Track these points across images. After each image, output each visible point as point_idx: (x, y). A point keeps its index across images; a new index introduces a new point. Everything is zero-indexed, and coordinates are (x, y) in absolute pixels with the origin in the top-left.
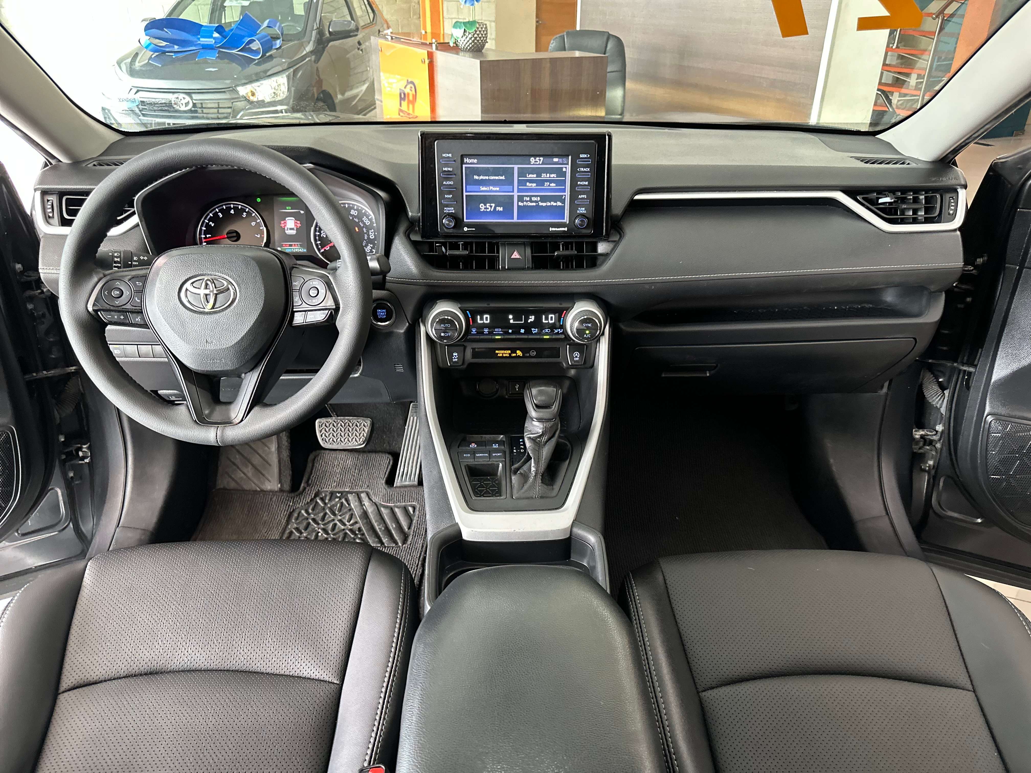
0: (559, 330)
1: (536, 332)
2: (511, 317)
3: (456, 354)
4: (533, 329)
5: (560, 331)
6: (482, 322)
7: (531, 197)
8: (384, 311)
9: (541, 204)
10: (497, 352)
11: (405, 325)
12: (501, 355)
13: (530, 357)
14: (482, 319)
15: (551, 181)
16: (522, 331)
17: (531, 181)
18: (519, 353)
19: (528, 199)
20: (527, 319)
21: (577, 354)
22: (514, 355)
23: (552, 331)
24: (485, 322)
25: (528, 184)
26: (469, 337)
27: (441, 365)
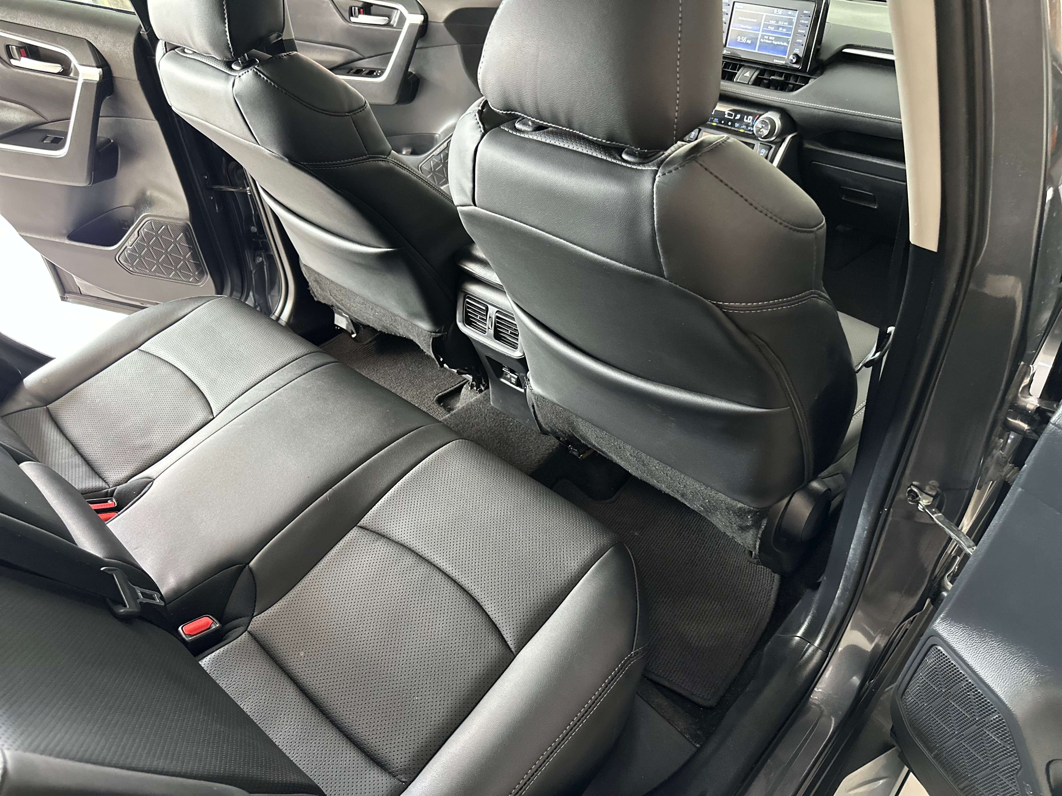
0: (751, 128)
7: (769, 36)
9: (774, 42)
15: (783, 27)
16: (730, 123)
17: (772, 26)
19: (767, 37)
21: (763, 151)
25: (769, 27)
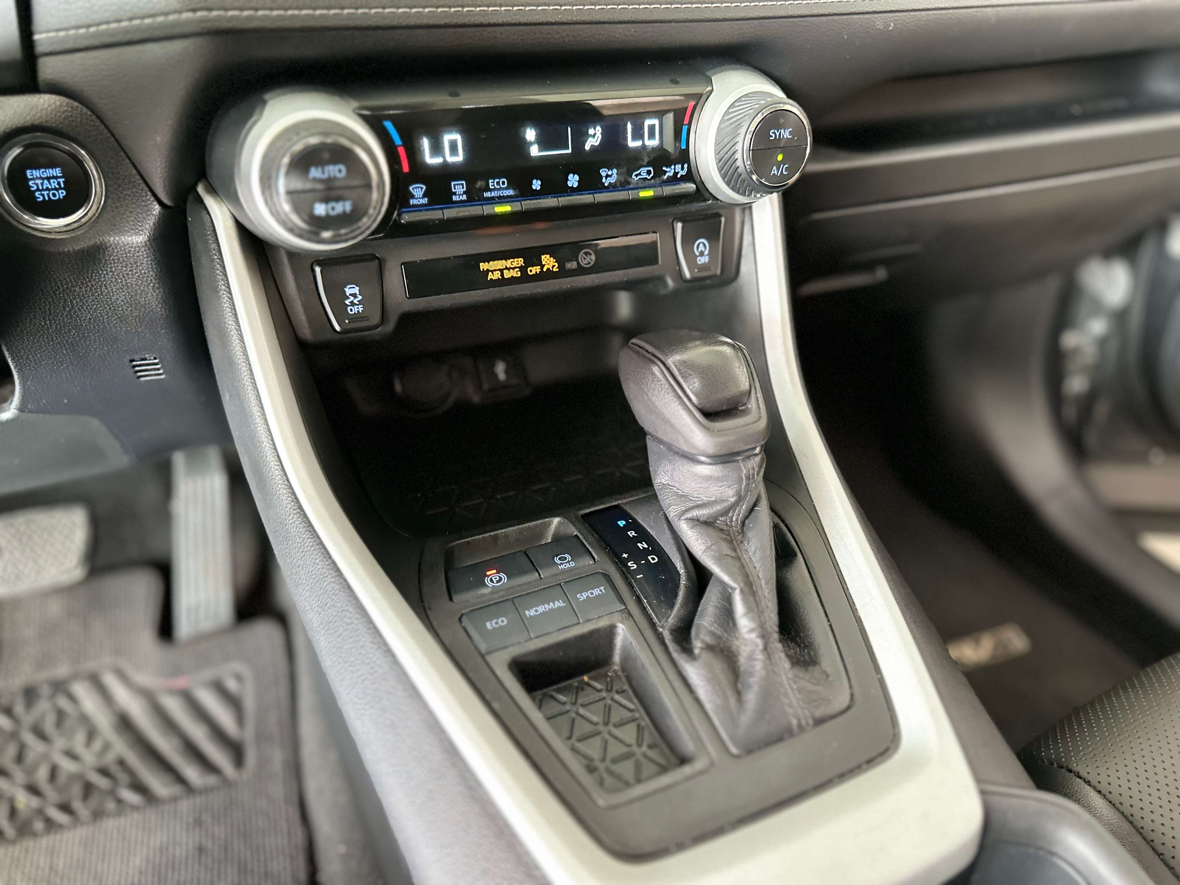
0: (678, 167)
1: (612, 180)
2: (530, 134)
3: (356, 290)
4: (603, 172)
5: (681, 170)
6: (438, 160)
8: (57, 172)
10: (483, 266)
11: (148, 211)
12: (497, 275)
13: (581, 271)
14: (437, 148)
16: (573, 180)
18: (549, 262)
20: (580, 137)
21: (702, 245)
22: (534, 270)
23: (659, 173)
24: (451, 159)
26: (406, 218)
27: (306, 332)
